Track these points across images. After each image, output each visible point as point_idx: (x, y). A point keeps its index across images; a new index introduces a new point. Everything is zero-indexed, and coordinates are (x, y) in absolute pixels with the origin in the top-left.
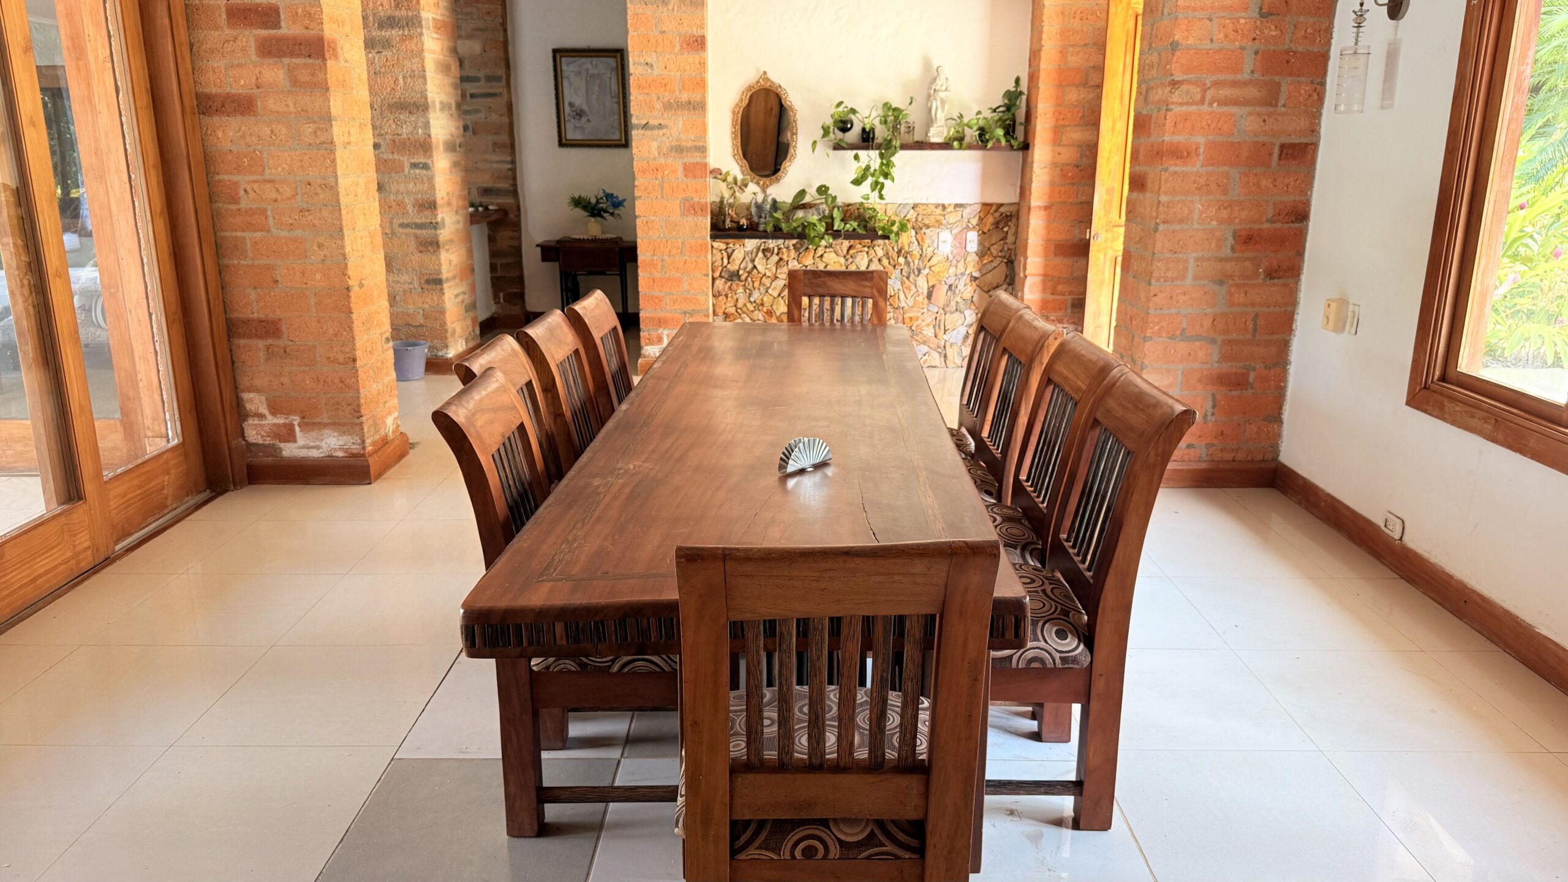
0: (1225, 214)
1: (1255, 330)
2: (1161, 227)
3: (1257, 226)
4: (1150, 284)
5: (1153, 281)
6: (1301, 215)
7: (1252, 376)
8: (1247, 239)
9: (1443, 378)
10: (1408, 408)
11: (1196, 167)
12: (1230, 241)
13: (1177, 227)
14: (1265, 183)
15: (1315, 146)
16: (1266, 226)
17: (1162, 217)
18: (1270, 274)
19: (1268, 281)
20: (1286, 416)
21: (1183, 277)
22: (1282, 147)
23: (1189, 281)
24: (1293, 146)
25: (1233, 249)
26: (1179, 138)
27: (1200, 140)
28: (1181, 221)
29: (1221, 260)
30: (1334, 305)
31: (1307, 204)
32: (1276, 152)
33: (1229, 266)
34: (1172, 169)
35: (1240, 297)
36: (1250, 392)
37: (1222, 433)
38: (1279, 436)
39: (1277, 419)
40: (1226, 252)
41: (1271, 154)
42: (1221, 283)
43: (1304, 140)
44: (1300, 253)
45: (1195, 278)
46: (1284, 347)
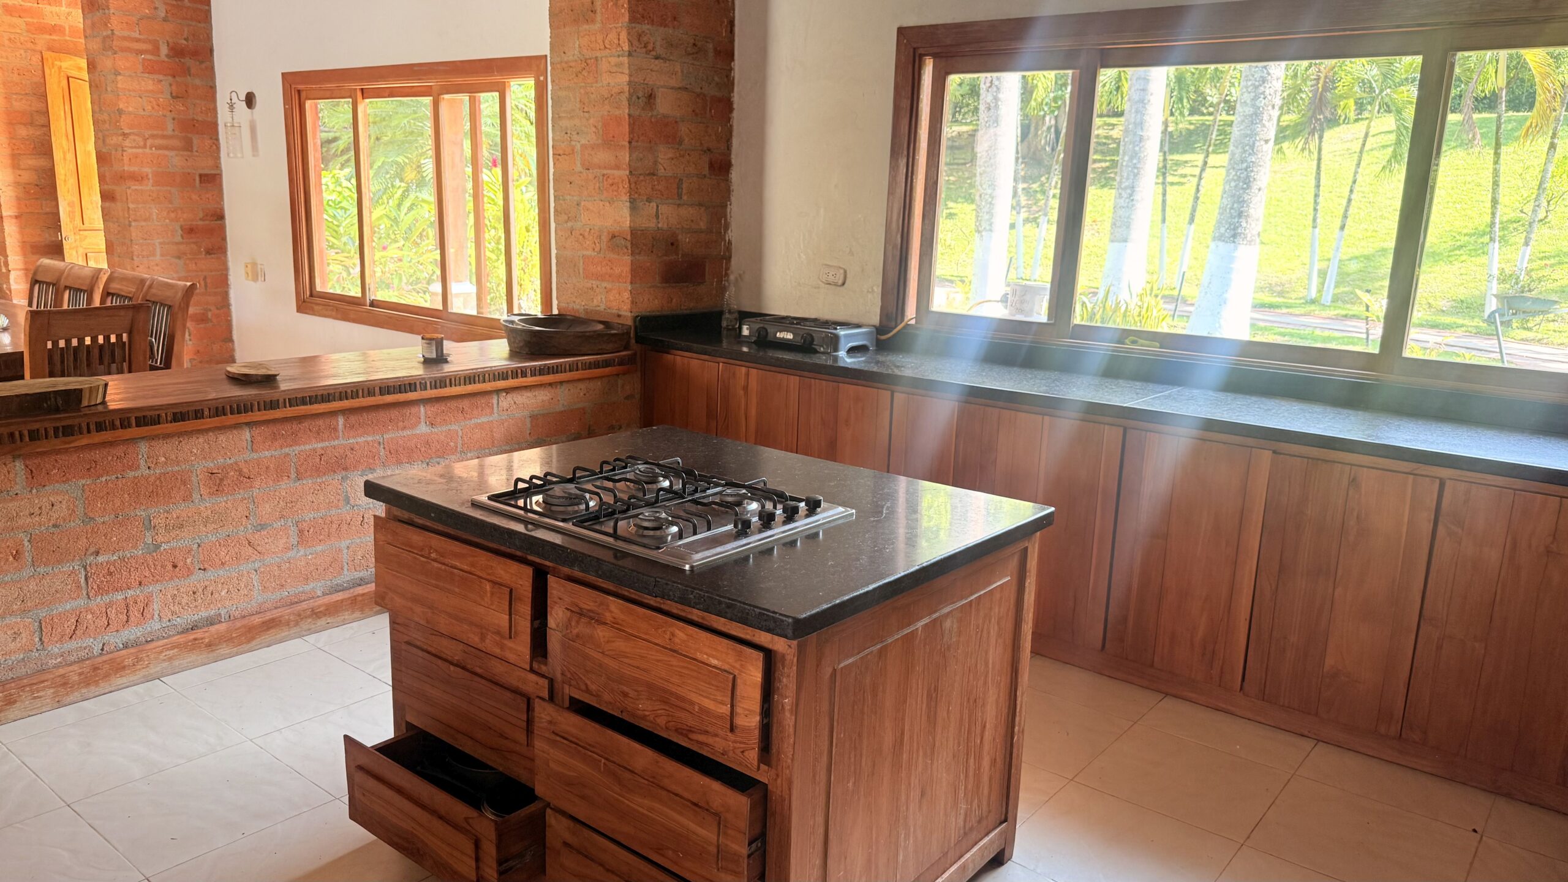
0: (173, 215)
2: (133, 224)
3: (194, 223)
5: (135, 258)
6: (221, 217)
7: (210, 315)
8: (190, 231)
9: (311, 295)
10: (299, 314)
11: (148, 186)
12: (180, 232)
13: (143, 224)
14: (195, 197)
15: (220, 175)
16: (200, 223)
17: (132, 217)
18: (209, 252)
19: (208, 256)
22: (201, 176)
23: (158, 257)
24: (206, 175)
25: (182, 237)
26: (134, 169)
27: (147, 170)
28: (145, 220)
29: (177, 244)
30: (249, 266)
31: (222, 209)
32: (197, 179)
33: (182, 247)
34: (133, 187)
35: (192, 266)
36: (210, 325)
40: (179, 239)
41: (194, 180)
43: (213, 172)
44: (224, 239)
45: (162, 255)
46: (225, 296)
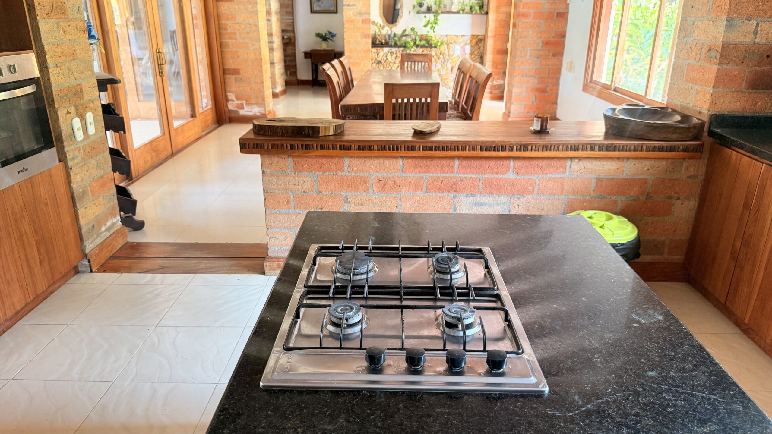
0: (539, 35)
1: (549, 73)
2: (519, 40)
3: (549, 39)
4: (515, 58)
5: (517, 57)
6: (563, 36)
7: (548, 89)
8: (546, 44)
9: (591, 82)
10: (583, 93)
11: (530, 20)
12: (541, 44)
13: (524, 39)
14: (552, 25)
15: (568, 13)
16: (552, 39)
17: (519, 36)
18: (554, 55)
19: (553, 58)
20: (559, 102)
21: (526, 56)
22: (558, 13)
23: (528, 57)
24: (560, 13)
25: (542, 47)
26: (525, 10)
27: (531, 11)
28: (525, 38)
29: (538, 50)
30: (569, 64)
31: (565, 32)
32: (555, 15)
33: (541, 52)
34: (523, 20)
35: (544, 63)
36: (547, 94)
37: (538, 108)
38: (556, 109)
39: (556, 103)
40: (540, 48)
41: (554, 16)
42: (538, 58)
43: (564, 11)
44: (563, 48)
45: (530, 56)
46: (558, 79)
